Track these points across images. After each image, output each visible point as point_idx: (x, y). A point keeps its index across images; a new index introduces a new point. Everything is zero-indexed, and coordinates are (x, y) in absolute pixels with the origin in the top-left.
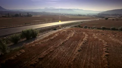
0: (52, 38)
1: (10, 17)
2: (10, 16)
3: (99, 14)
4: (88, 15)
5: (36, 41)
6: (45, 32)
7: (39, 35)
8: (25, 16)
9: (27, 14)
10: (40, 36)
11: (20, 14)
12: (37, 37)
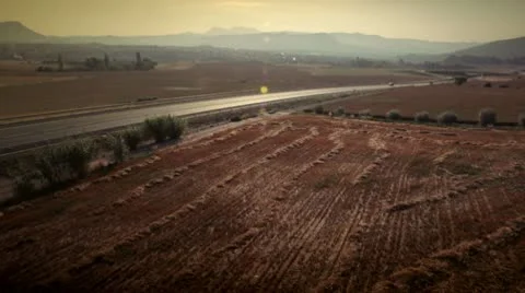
0: (222, 139)
1: (67, 71)
2: (65, 67)
3: (452, 57)
4: (401, 61)
5: (179, 144)
6: (204, 126)
7: (187, 134)
8: (127, 68)
9: (135, 59)
10: (189, 137)
11: (106, 60)
12: (182, 137)
